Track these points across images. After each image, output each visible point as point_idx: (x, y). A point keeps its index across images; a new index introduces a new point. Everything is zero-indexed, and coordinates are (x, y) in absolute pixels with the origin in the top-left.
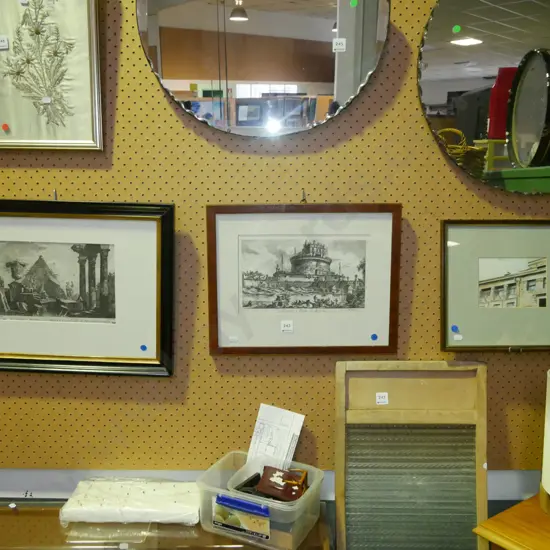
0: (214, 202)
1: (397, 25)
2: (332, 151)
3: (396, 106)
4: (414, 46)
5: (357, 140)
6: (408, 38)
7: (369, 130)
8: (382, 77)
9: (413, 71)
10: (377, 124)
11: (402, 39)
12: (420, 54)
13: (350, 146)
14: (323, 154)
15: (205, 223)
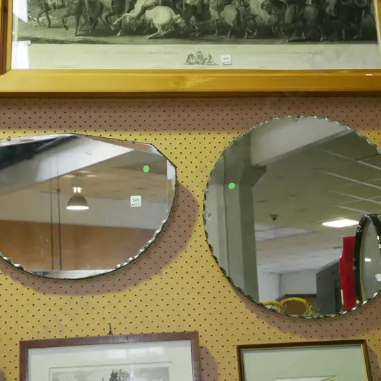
0: (27, 338)
1: (185, 185)
2: (135, 290)
3: (189, 249)
4: (200, 200)
5: (156, 278)
6: (195, 195)
7: (166, 269)
8: (175, 225)
9: (200, 221)
10: (173, 264)
11: (189, 195)
12: (204, 206)
13: (151, 284)
14: (126, 292)
15: (18, 359)
